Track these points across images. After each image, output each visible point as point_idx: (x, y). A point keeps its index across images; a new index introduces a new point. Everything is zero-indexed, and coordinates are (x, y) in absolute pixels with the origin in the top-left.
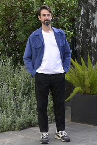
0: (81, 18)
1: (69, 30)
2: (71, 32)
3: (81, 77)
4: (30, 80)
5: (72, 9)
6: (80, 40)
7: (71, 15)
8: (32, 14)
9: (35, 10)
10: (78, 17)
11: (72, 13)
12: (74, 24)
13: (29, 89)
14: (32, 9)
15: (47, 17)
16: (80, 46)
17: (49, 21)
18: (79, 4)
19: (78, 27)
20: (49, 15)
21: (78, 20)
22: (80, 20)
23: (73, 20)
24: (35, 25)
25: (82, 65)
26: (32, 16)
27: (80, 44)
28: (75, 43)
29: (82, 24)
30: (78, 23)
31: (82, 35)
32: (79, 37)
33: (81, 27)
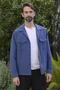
0: (57, 15)
1: (46, 27)
2: (48, 29)
3: (57, 72)
4: (8, 75)
5: (49, 7)
6: (56, 36)
7: (49, 13)
8: (11, 11)
9: (14, 7)
10: (55, 14)
11: (49, 10)
12: (51, 21)
13: (7, 83)
14: (11, 6)
15: (29, 14)
16: (57, 43)
17: (31, 17)
18: (55, 3)
19: (54, 24)
20: (31, 12)
21: (55, 18)
22: (57, 18)
23: (50, 18)
24: (13, 21)
25: (57, 61)
26: (11, 13)
27: (56, 41)
28: (52, 39)
29: (58, 22)
30: (55, 21)
31: (58, 32)
32: (56, 33)
33: (57, 24)
